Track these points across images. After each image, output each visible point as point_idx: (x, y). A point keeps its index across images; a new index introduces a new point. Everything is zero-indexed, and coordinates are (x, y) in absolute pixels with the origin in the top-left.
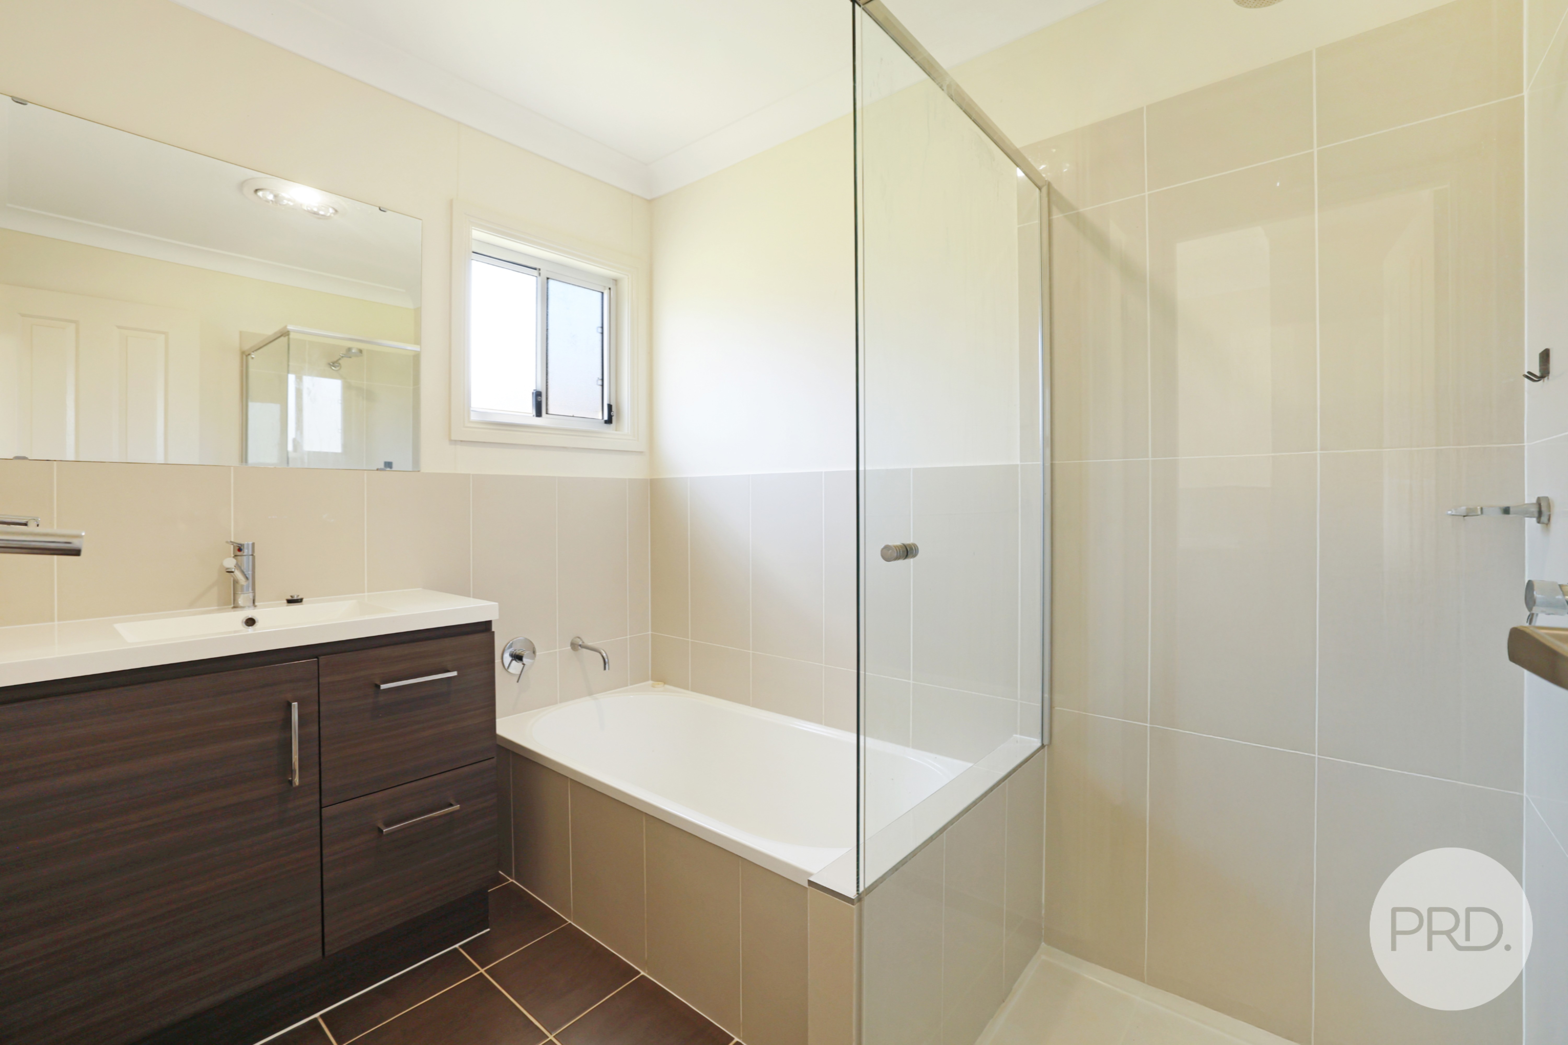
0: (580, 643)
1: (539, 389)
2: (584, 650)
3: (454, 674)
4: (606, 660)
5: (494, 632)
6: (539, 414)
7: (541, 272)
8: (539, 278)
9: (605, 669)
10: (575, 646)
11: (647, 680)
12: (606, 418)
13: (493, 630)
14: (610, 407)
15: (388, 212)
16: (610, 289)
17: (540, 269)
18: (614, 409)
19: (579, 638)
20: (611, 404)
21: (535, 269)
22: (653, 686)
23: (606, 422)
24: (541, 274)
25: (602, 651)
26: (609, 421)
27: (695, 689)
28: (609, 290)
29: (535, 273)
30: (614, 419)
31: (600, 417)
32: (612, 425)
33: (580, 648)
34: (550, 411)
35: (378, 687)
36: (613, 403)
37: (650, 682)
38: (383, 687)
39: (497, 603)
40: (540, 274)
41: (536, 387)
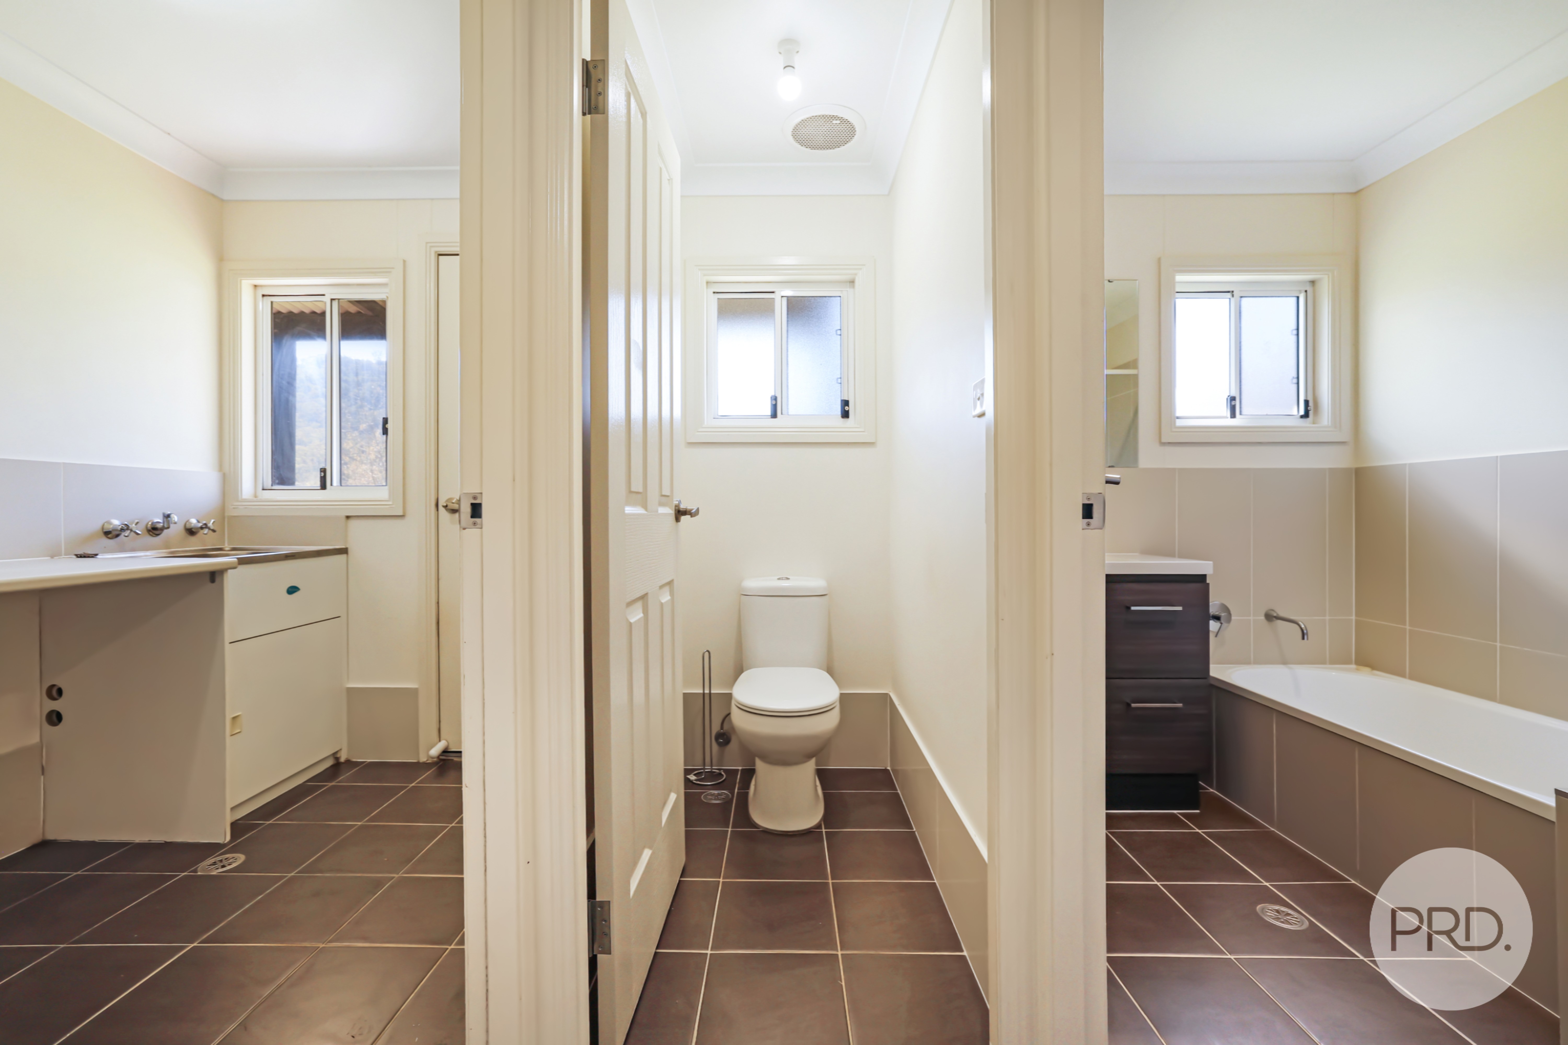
0: (1275, 615)
1: (1233, 394)
2: (1279, 622)
3: (1180, 608)
4: (1305, 631)
5: (1208, 584)
6: (1233, 415)
7: (1234, 293)
8: (1233, 300)
9: (1303, 638)
10: (1270, 617)
11: (1349, 663)
12: (1302, 412)
13: (1208, 582)
14: (1307, 402)
15: (1115, 282)
16: (1306, 291)
17: (1233, 292)
18: (1311, 404)
19: (1273, 610)
20: (1308, 399)
21: (1229, 292)
22: (1357, 669)
23: (1302, 417)
24: (1235, 296)
25: (1300, 623)
26: (1306, 415)
27: (1414, 677)
28: (1305, 293)
29: (1229, 295)
30: (1311, 413)
31: (1295, 412)
32: (1308, 419)
33: (1274, 619)
34: (1244, 412)
35: (1129, 608)
36: (1310, 399)
37: (1354, 666)
38: (1133, 608)
39: (1211, 562)
40: (1233, 296)
41: (1230, 393)
